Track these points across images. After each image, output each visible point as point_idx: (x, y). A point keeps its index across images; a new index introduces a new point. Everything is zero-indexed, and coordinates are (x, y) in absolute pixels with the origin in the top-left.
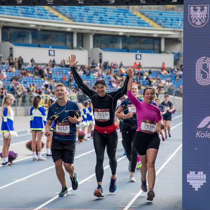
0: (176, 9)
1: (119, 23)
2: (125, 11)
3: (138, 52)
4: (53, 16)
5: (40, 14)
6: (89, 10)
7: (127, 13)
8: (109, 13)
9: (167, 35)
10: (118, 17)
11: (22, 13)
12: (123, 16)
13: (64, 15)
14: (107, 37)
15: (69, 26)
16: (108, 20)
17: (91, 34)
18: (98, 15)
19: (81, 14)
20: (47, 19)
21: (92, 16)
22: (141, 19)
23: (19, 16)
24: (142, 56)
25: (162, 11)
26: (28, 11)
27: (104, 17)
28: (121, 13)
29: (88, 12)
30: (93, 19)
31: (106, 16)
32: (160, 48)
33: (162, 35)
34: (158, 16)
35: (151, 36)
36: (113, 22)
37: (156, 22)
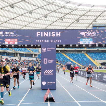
37: (32, 51)
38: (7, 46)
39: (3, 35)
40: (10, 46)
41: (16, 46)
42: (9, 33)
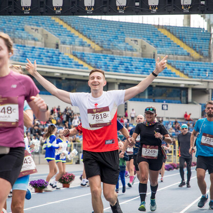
0: (203, 60)
1: (144, 73)
2: (151, 61)
3: (165, 102)
4: (77, 65)
5: (65, 63)
6: (115, 59)
7: (153, 62)
8: (135, 62)
9: (194, 85)
10: (144, 66)
11: (47, 62)
12: (149, 66)
13: (89, 64)
16: (134, 69)
17: (116, 83)
18: (123, 65)
19: (106, 63)
20: (72, 67)
21: (117, 65)
22: (168, 69)
23: (44, 64)
24: (168, 106)
25: (189, 62)
26: (53, 60)
27: (129, 66)
28: (147, 63)
29: (113, 61)
30: (118, 68)
31: (132, 65)
32: (187, 98)
33: (189, 85)
34: (185, 66)
35: (178, 86)
36: (138, 72)
37: (183, 72)
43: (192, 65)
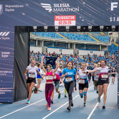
0: (105, 35)
1: (85, 40)
3: (91, 50)
4: (61, 37)
5: (57, 37)
8: (81, 36)
9: (102, 44)
12: (86, 37)
13: (65, 37)
14: (80, 45)
15: (67, 41)
17: (75, 44)
19: (71, 37)
21: (75, 37)
22: (93, 39)
23: (50, 37)
24: (93, 52)
26: (53, 36)
27: (79, 38)
32: (99, 49)
36: (82, 40)
37: (98, 40)
38: (57, 29)
39: (50, 10)
40: (62, 29)
41: (73, 29)
42: (61, 5)
43: (101, 37)
